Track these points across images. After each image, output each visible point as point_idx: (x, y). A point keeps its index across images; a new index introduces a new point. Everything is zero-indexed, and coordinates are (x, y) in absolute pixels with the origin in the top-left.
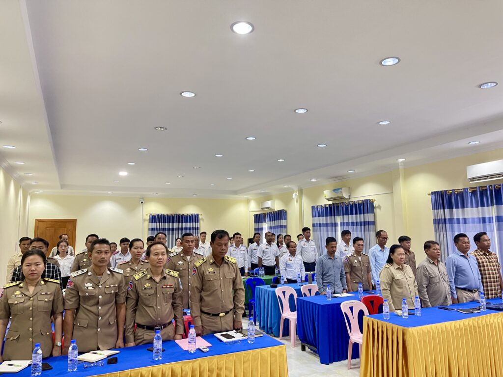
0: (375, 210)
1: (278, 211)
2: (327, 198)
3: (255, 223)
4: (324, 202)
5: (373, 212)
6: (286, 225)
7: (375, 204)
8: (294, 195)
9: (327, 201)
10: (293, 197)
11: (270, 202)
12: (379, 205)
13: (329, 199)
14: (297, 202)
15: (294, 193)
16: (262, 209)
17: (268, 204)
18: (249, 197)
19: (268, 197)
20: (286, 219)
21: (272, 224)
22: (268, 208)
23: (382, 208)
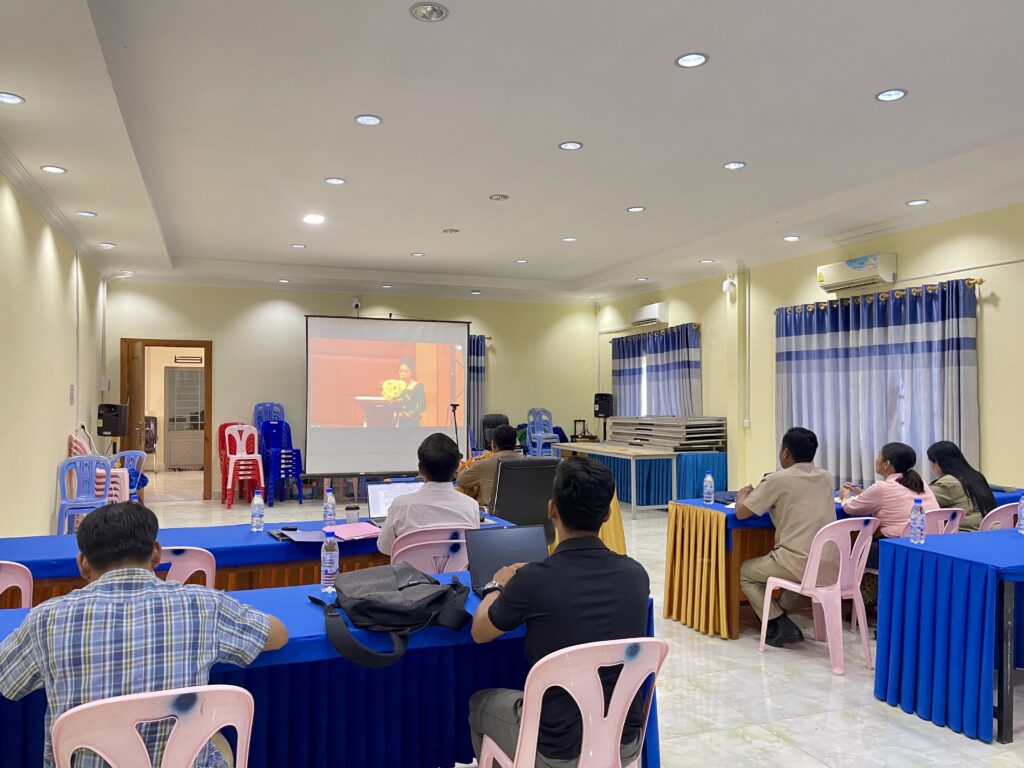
0: (978, 309)
1: (677, 327)
2: (825, 283)
3: (614, 358)
4: (816, 295)
5: (973, 315)
6: (698, 359)
7: (982, 292)
8: (726, 284)
9: (824, 292)
10: (724, 288)
11: (656, 306)
12: (993, 295)
13: (829, 289)
14: (733, 301)
15: (725, 280)
16: (635, 324)
17: (653, 311)
18: (600, 297)
19: (652, 296)
20: (698, 345)
21: (661, 359)
22: (652, 320)
23: (1001, 304)
